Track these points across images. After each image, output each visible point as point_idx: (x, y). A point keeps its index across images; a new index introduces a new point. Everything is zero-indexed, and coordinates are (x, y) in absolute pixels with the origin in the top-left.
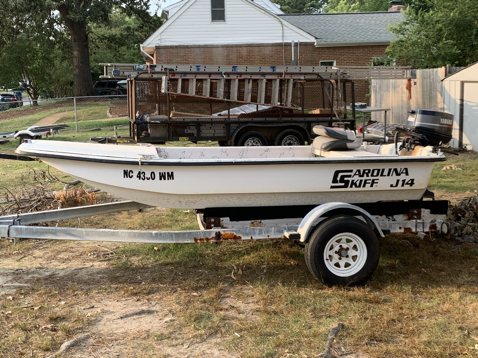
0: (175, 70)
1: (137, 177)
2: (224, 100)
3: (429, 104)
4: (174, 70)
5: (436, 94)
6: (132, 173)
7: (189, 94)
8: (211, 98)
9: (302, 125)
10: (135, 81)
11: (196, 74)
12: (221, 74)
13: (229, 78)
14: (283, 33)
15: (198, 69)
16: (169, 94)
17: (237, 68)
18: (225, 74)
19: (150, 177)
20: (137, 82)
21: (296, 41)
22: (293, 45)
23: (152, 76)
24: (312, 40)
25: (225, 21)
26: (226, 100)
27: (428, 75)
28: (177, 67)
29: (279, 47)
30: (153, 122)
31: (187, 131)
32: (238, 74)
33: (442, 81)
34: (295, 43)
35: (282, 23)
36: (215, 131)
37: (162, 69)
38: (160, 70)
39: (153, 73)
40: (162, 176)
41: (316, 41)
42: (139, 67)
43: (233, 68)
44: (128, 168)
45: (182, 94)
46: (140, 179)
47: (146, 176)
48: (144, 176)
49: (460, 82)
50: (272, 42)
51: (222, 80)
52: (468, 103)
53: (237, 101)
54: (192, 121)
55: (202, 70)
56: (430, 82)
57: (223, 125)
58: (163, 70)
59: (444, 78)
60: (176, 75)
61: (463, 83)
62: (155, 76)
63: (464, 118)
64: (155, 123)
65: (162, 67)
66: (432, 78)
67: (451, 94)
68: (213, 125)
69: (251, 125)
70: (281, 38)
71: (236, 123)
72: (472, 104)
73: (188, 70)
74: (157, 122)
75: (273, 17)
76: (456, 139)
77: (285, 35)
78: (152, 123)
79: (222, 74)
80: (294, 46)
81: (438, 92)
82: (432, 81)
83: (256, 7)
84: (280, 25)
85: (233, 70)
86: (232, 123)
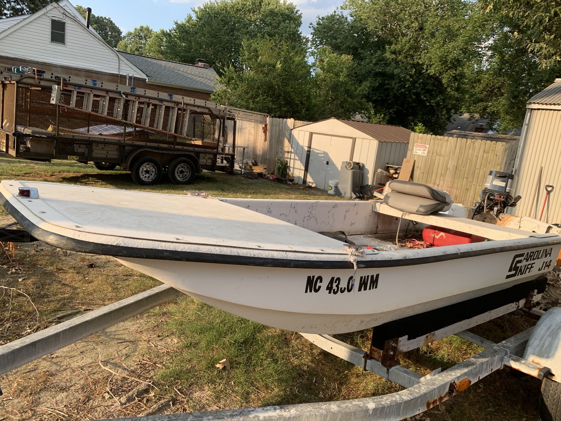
0: (68, 80)
1: (328, 288)
2: (122, 120)
3: (276, 146)
4: (66, 81)
5: (284, 139)
6: (321, 282)
7: (84, 110)
8: (108, 117)
9: (192, 154)
10: (17, 86)
11: (92, 89)
12: (119, 93)
13: (127, 99)
14: (119, 66)
15: (95, 84)
16: (59, 106)
17: (136, 89)
18: (124, 93)
19: (346, 288)
20: (19, 85)
21: (130, 75)
22: (127, 77)
23: (39, 83)
24: (144, 77)
25: (65, 44)
26: (124, 121)
27: (278, 123)
28: (70, 77)
29: (115, 77)
30: (38, 135)
31: (77, 150)
32: (136, 96)
33: (292, 130)
34: (130, 77)
35: (118, 57)
36: (108, 152)
37: (52, 77)
38: (49, 78)
39: (41, 80)
40: (363, 285)
41: (147, 78)
42: (23, 69)
43: (131, 89)
44: (315, 273)
45: (75, 108)
46: (330, 293)
47: (340, 286)
48: (337, 286)
49: (309, 133)
50: (109, 72)
51: (122, 100)
52: (315, 151)
53: (135, 124)
54: (84, 140)
55: (99, 85)
56: (279, 130)
57: (116, 147)
58: (54, 78)
59: (293, 128)
60: (69, 86)
61: (311, 134)
62: (43, 83)
63: (310, 161)
64: (40, 137)
65: (52, 74)
66: (281, 126)
67: (299, 142)
68: (107, 145)
69: (148, 150)
70: (118, 70)
71: (131, 146)
72: (318, 152)
73: (83, 83)
74: (43, 136)
75: (111, 50)
76: (301, 177)
77: (121, 68)
78: (37, 137)
79: (121, 93)
80: (128, 79)
81: (285, 138)
82: (281, 128)
83: (95, 38)
84: (117, 59)
85: (131, 91)
86: (127, 145)
